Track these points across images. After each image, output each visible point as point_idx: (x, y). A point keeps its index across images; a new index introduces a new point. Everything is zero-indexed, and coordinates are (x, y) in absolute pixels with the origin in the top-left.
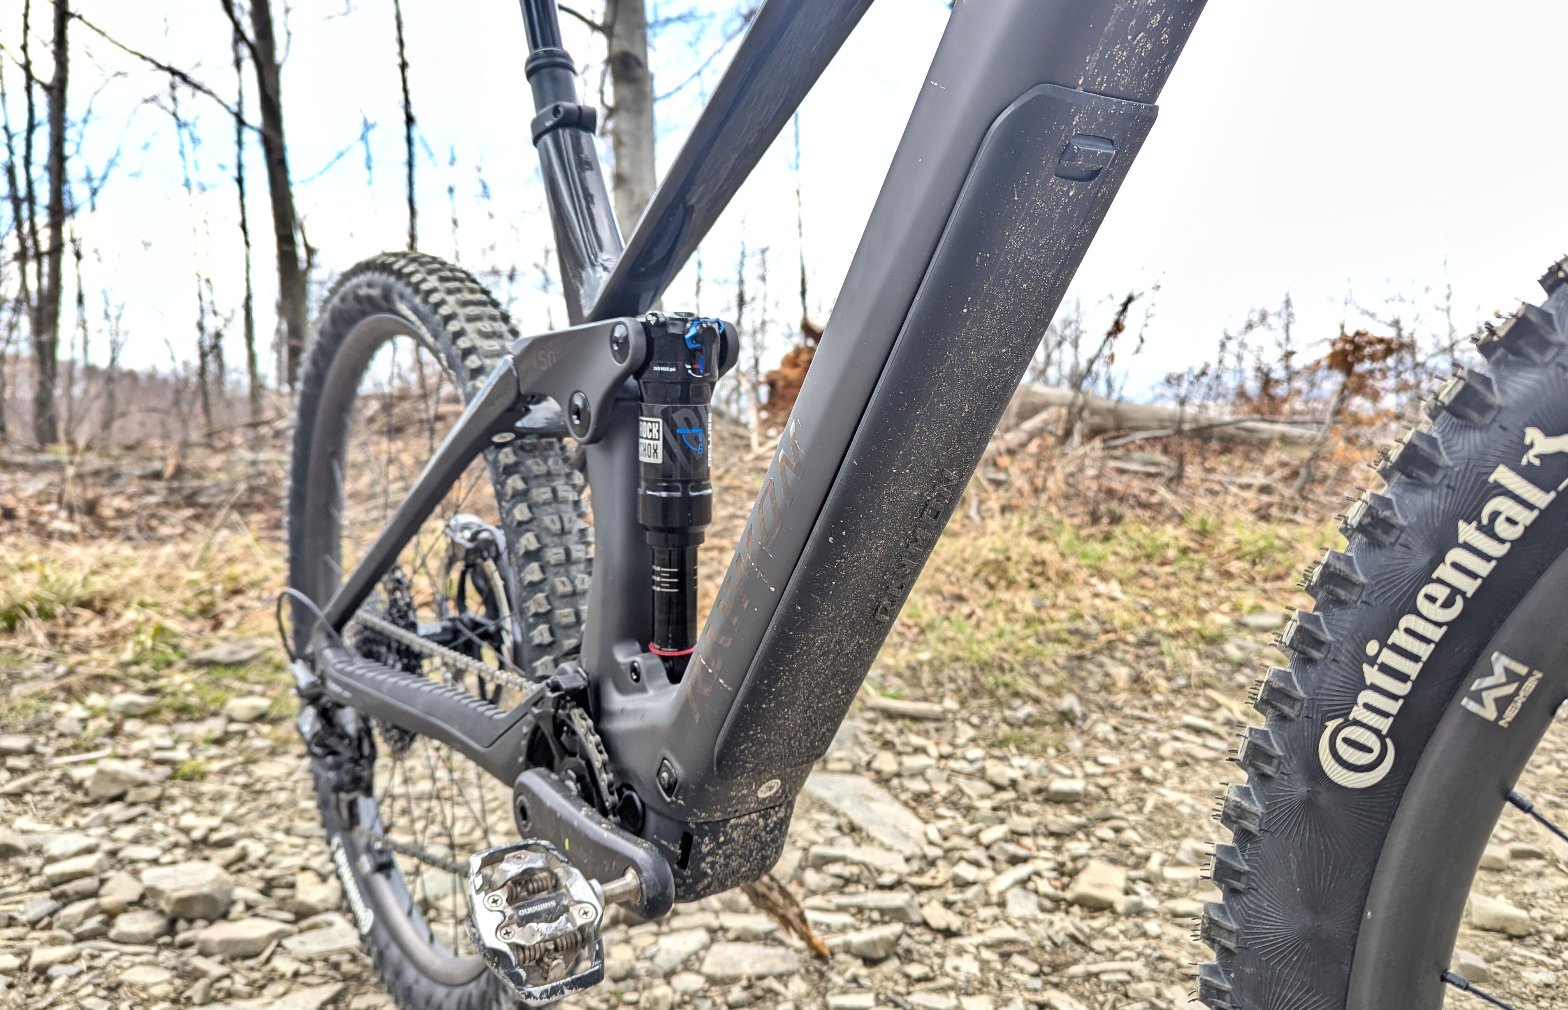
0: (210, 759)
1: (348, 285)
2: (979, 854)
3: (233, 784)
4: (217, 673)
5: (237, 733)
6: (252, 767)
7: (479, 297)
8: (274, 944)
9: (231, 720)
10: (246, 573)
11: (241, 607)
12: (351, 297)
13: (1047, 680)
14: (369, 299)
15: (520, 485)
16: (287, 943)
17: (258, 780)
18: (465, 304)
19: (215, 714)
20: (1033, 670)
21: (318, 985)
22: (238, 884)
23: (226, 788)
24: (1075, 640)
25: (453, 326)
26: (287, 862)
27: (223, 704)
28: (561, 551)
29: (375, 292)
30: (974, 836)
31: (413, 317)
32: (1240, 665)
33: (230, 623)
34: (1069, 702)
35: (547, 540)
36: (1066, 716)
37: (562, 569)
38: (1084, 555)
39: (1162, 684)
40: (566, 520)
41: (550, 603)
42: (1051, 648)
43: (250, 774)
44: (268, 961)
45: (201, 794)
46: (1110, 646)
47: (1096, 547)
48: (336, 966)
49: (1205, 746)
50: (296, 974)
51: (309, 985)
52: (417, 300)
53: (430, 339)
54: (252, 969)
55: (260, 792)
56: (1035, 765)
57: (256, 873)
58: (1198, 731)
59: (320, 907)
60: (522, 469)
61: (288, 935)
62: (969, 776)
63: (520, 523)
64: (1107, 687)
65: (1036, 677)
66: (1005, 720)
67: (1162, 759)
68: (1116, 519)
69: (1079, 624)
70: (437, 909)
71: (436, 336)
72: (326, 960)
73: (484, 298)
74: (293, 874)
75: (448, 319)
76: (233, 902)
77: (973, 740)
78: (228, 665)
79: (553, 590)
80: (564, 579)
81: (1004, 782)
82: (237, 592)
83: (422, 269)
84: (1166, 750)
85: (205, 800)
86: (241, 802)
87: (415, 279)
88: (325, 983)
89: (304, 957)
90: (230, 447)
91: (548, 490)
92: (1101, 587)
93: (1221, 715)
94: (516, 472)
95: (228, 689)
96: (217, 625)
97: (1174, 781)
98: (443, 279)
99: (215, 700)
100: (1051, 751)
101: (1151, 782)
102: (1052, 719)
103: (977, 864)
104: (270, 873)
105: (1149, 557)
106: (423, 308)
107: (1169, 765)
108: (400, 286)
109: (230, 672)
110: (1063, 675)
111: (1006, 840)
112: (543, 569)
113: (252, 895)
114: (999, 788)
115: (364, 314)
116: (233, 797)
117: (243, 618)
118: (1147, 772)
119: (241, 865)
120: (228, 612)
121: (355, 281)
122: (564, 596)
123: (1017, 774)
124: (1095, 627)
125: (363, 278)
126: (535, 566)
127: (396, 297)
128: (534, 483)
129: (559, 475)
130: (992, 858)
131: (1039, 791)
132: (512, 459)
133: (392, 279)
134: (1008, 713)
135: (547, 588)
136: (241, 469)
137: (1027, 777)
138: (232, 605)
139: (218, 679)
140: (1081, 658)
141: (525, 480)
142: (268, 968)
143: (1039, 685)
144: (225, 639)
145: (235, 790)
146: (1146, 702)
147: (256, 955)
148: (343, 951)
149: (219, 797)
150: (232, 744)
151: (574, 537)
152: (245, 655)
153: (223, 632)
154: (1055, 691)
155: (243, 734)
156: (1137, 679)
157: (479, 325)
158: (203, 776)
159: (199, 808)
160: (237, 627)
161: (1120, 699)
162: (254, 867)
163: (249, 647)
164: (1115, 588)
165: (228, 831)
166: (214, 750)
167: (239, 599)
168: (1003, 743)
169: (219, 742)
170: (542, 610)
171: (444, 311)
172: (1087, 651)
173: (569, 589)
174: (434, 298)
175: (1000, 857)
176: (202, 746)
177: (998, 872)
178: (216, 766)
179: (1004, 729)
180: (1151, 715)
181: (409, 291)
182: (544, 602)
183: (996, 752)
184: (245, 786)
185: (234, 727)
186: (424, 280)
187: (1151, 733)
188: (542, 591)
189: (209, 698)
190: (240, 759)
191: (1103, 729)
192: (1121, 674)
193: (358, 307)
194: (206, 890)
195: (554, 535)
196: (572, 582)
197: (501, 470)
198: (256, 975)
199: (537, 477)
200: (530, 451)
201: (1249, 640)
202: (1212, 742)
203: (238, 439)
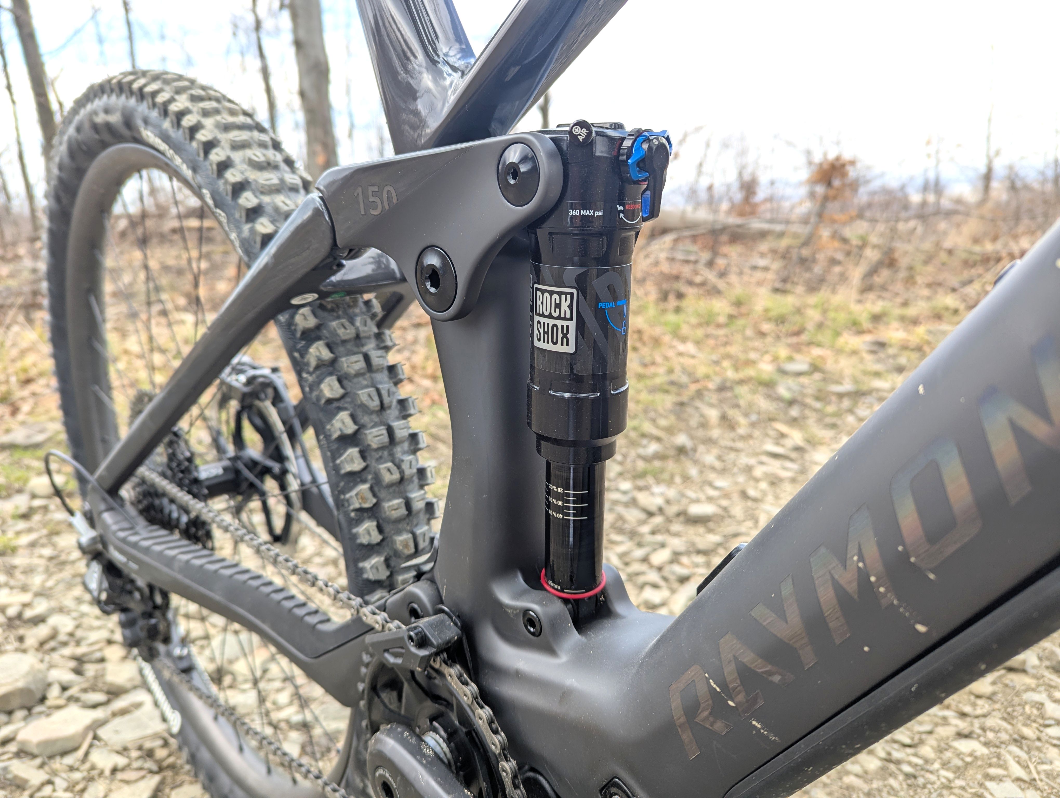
0: (18, 533)
1: (83, 112)
2: (653, 576)
3: (41, 556)
4: (18, 455)
5: (40, 507)
6: (56, 539)
7: (241, 119)
8: (90, 736)
9: (34, 496)
10: (34, 365)
11: (34, 394)
12: (87, 125)
13: (663, 422)
14: (108, 126)
15: (326, 354)
16: (102, 732)
17: (62, 551)
18: (227, 128)
19: (20, 491)
20: (652, 414)
21: (136, 781)
22: (51, 666)
23: (36, 561)
24: (673, 389)
25: (217, 156)
26: (94, 636)
27: (26, 481)
28: (382, 430)
29: (115, 119)
30: (645, 560)
31: (163, 146)
32: (791, 403)
33: (25, 408)
34: (682, 439)
35: (365, 419)
36: (681, 451)
37: (386, 453)
38: (666, 324)
39: (742, 420)
40: (384, 393)
41: (375, 495)
42: (659, 397)
43: (54, 545)
44: (87, 754)
45: (15, 567)
46: (699, 394)
47: (671, 318)
48: (150, 754)
49: (785, 468)
50: (114, 770)
51: (127, 782)
52: (167, 124)
53: (187, 173)
54: (72, 769)
55: (64, 563)
56: (672, 493)
57: (67, 651)
58: (775, 456)
59: (129, 685)
60: (325, 332)
61: (102, 723)
62: (626, 505)
63: (329, 401)
64: (704, 425)
65: (654, 421)
66: (640, 457)
67: (757, 480)
68: (680, 296)
69: (674, 377)
70: (232, 674)
71: (195, 169)
72: (140, 748)
73: (248, 121)
74: (100, 650)
75: (209, 146)
76: (49, 685)
77: (621, 474)
78: (26, 448)
79: (377, 479)
80: (390, 464)
81: (653, 508)
82: (28, 381)
83: (167, 88)
84: (758, 472)
85: (18, 574)
86: (48, 573)
87: (160, 99)
88: (143, 777)
89: (119, 748)
90: (17, 258)
91: (360, 357)
92: (681, 347)
93: (789, 443)
94: (319, 338)
95: (28, 468)
96: (15, 411)
97: (770, 498)
98: (194, 99)
99: (18, 479)
100: (678, 480)
101: (755, 500)
102: (672, 452)
103: (655, 586)
104: (80, 651)
105: (708, 323)
106: (174, 134)
107: (764, 485)
108: (143, 108)
109: (28, 453)
110: (672, 419)
111: (672, 562)
112: (363, 455)
113: (68, 677)
114: (650, 514)
115: (104, 145)
116: (41, 569)
117: (36, 404)
118: (752, 492)
119: (52, 644)
120: (23, 399)
121: (89, 107)
122: (391, 485)
123: (659, 501)
124: (684, 379)
125: (98, 104)
126: (353, 452)
127: (139, 123)
128: (341, 349)
129: (369, 338)
130: (665, 579)
131: (678, 515)
132: (312, 322)
133: (132, 101)
134: (641, 451)
135: (370, 477)
136: (26, 275)
137: (668, 502)
138: (26, 392)
139: (20, 459)
140: (682, 404)
141: (329, 346)
142: (87, 766)
143: (657, 427)
144: (23, 423)
145: (42, 562)
146: (732, 435)
147: (76, 749)
148: (156, 736)
149: (29, 571)
150: (37, 518)
151: (393, 412)
152: (39, 438)
153: (21, 417)
154: (670, 430)
155: (45, 509)
156: (724, 418)
157: (249, 153)
158: (14, 550)
159: (12, 583)
160: (31, 413)
161: (715, 433)
162: (65, 644)
163: (42, 431)
164: (690, 348)
165: (41, 607)
166: (22, 525)
167: (33, 387)
168: (643, 475)
169: (25, 516)
170: (367, 505)
171: (202, 136)
172: (685, 399)
173: (396, 476)
174: (187, 121)
175: (672, 578)
176: (10, 522)
177: (673, 591)
178: (25, 540)
179: (641, 465)
180: (739, 445)
181: (154, 114)
182: (370, 495)
183: (640, 483)
184: (51, 559)
185: (37, 503)
186: (172, 100)
187: (744, 460)
188: (364, 481)
189: (13, 477)
190: (45, 532)
191: (710, 458)
192: (713, 414)
193: (97, 137)
194: (21, 684)
195: (372, 412)
196: (399, 467)
197: (298, 335)
198: (77, 776)
199: (344, 342)
200: (332, 310)
201: (791, 382)
202: (789, 464)
203: (22, 250)
